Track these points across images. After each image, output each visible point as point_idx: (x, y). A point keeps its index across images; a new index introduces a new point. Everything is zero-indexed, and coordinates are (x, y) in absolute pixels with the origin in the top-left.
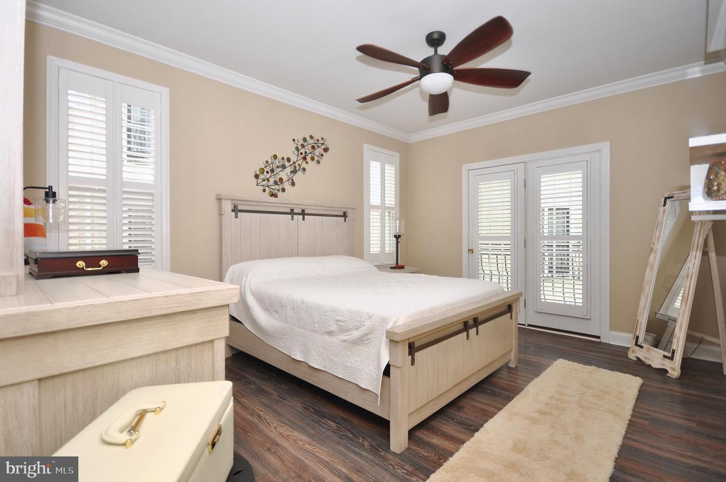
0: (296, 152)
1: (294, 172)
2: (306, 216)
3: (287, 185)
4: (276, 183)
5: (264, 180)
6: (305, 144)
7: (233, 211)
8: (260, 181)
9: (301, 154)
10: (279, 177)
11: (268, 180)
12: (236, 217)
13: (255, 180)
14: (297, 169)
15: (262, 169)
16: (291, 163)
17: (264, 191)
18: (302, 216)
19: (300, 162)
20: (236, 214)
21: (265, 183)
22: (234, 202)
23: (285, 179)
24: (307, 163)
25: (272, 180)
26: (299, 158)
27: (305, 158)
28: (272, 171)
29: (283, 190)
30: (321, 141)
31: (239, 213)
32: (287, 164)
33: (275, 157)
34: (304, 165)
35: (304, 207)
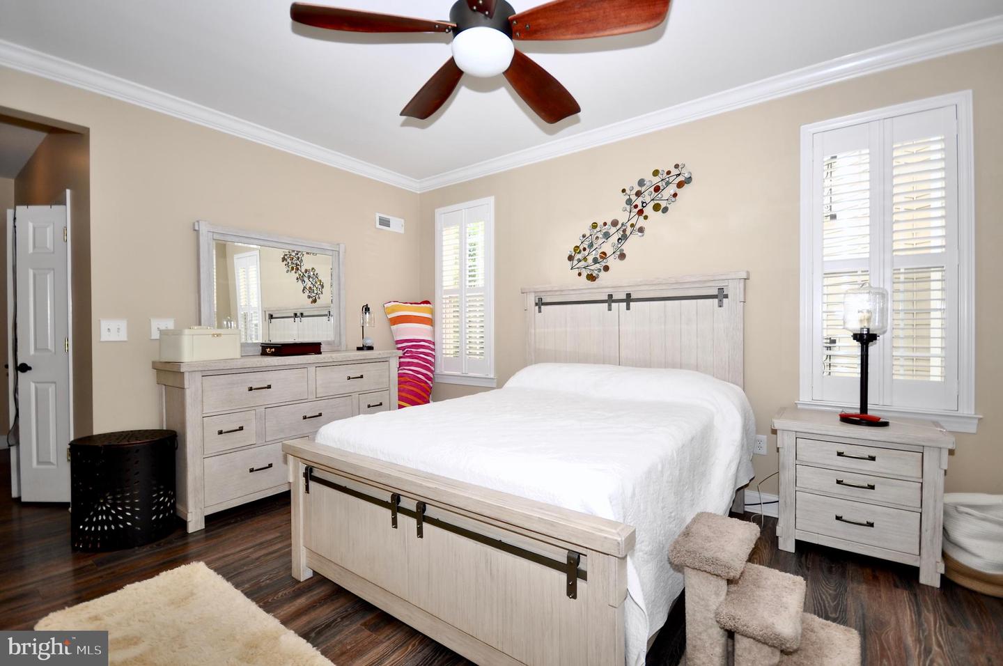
0: (628, 207)
1: (624, 237)
2: (631, 303)
3: (612, 262)
4: (595, 261)
5: (579, 261)
6: (643, 189)
7: (536, 304)
8: (575, 262)
9: (636, 206)
10: (600, 251)
11: (585, 259)
12: (540, 311)
13: (569, 263)
14: (628, 233)
15: (577, 247)
16: (619, 225)
17: (580, 274)
18: (625, 303)
19: (633, 221)
20: (540, 308)
21: (582, 264)
22: (539, 294)
23: (609, 251)
24: (646, 218)
25: (590, 259)
26: (632, 214)
27: (641, 212)
28: (591, 245)
29: (606, 268)
30: (674, 172)
31: (542, 307)
32: (613, 230)
33: (594, 226)
34: (641, 222)
35: (628, 290)
